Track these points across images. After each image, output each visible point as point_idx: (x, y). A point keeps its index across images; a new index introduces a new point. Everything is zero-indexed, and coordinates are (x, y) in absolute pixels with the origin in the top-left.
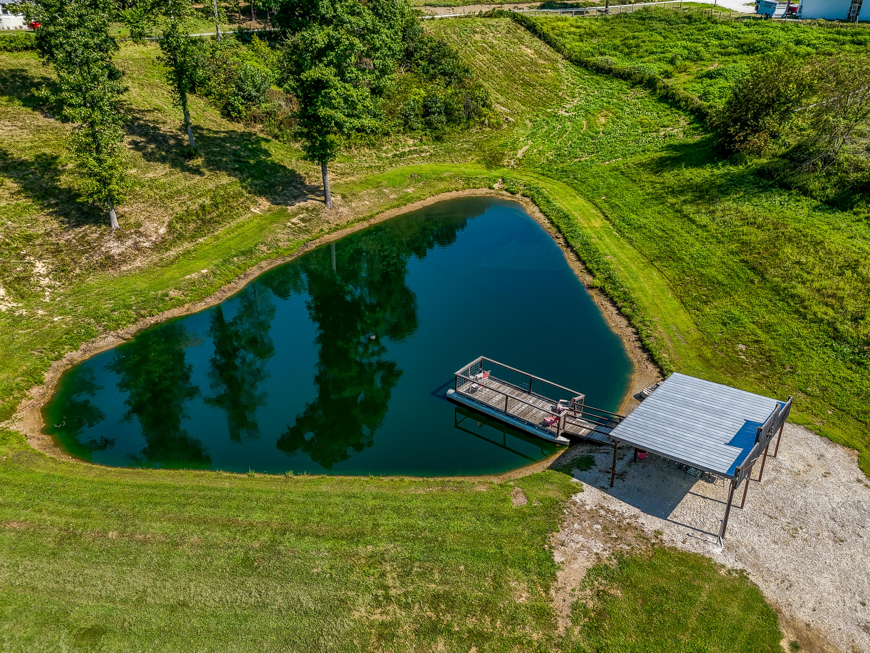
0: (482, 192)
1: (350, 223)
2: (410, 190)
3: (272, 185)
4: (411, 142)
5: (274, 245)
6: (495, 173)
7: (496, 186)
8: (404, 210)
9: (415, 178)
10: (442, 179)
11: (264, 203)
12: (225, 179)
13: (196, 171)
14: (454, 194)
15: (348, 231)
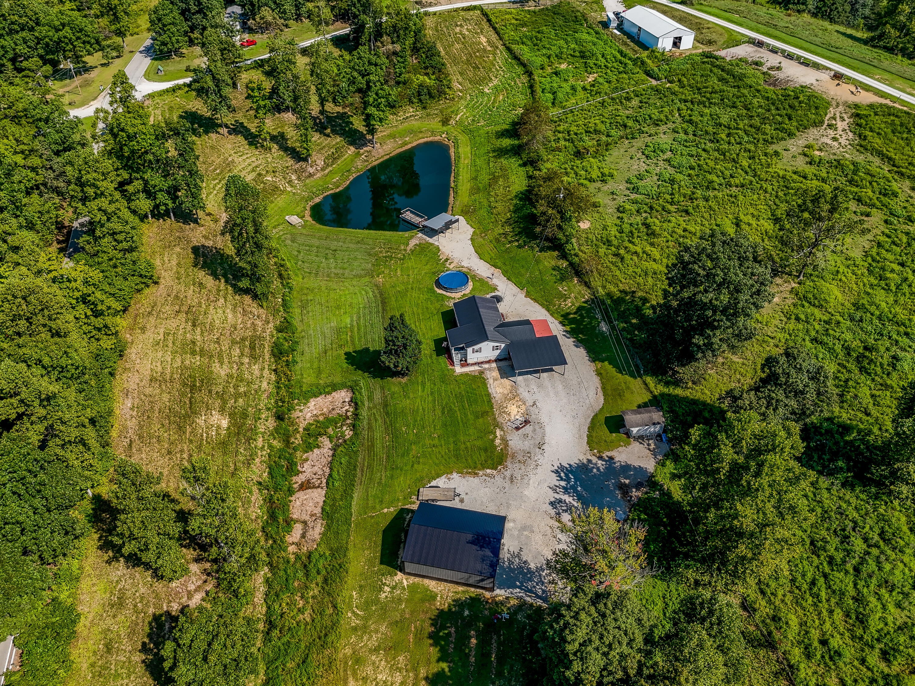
0: (437, 138)
1: (382, 157)
2: (407, 139)
3: (355, 140)
4: (411, 110)
5: (356, 168)
6: (445, 128)
7: (443, 136)
8: (404, 149)
9: (411, 132)
10: (421, 132)
11: (352, 149)
12: (339, 139)
13: (328, 136)
14: (425, 140)
15: (382, 160)
